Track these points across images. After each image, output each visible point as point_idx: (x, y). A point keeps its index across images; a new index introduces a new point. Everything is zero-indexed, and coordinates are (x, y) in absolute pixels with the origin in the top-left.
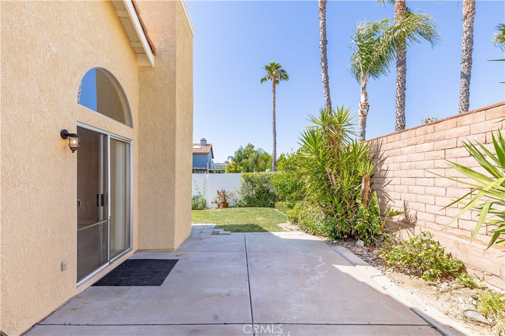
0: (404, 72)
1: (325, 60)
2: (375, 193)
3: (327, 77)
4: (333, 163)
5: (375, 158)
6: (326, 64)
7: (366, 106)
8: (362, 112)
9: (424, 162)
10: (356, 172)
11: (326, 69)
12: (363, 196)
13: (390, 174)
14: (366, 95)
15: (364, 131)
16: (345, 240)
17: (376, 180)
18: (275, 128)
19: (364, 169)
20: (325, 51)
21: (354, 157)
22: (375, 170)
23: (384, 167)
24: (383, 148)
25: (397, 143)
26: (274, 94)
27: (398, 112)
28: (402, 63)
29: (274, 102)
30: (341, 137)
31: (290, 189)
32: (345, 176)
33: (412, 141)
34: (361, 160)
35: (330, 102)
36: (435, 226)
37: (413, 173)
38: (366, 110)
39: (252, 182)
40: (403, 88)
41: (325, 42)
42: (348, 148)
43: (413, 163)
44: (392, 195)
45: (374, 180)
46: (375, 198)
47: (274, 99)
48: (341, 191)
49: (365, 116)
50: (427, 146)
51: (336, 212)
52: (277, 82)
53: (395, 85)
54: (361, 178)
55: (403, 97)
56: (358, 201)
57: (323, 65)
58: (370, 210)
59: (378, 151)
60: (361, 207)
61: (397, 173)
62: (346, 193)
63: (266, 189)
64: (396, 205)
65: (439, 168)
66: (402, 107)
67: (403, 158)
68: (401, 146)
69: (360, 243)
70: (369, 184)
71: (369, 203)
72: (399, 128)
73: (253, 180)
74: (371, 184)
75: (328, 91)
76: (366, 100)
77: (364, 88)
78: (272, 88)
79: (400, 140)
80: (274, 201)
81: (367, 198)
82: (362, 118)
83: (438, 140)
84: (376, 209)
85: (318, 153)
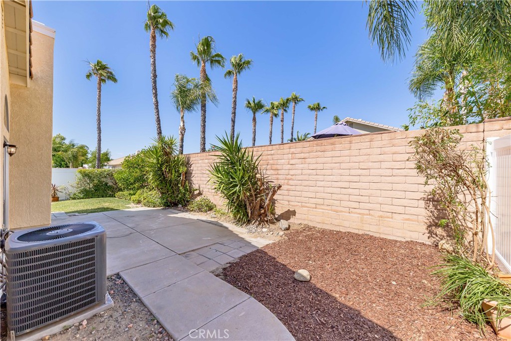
0: (205, 111)
1: (155, 88)
2: (187, 181)
3: (157, 102)
4: (167, 166)
5: (187, 164)
6: (156, 92)
7: (184, 129)
8: (181, 133)
10: (178, 171)
11: (156, 95)
12: (182, 183)
13: (194, 172)
14: (184, 122)
15: (183, 145)
16: (172, 206)
17: (188, 174)
18: (99, 124)
19: (182, 170)
20: (155, 82)
21: (177, 163)
22: (188, 169)
23: (191, 168)
24: (191, 160)
25: (197, 158)
26: (100, 92)
28: (204, 106)
29: (99, 99)
30: (172, 152)
31: (132, 181)
32: (173, 173)
34: (181, 165)
35: (159, 120)
36: (209, 193)
38: (183, 132)
39: (90, 177)
40: (204, 121)
41: (155, 76)
42: (174, 158)
44: (195, 182)
45: (187, 175)
46: (187, 184)
47: (100, 96)
48: (171, 181)
49: (183, 135)
51: (168, 192)
52: (104, 80)
53: (200, 118)
54: (181, 174)
55: (204, 127)
56: (179, 185)
57: (154, 92)
58: (185, 190)
59: (189, 161)
60: (181, 188)
61: (197, 172)
62: (173, 182)
63: (104, 183)
64: (195, 186)
66: (204, 132)
67: (199, 165)
69: (180, 206)
70: (184, 176)
71: (184, 186)
73: (90, 175)
74: (186, 177)
75: (158, 111)
76: (184, 125)
77: (182, 118)
78: (97, 86)
80: (112, 192)
81: (183, 184)
82: (181, 136)
84: (187, 189)
85: (158, 160)
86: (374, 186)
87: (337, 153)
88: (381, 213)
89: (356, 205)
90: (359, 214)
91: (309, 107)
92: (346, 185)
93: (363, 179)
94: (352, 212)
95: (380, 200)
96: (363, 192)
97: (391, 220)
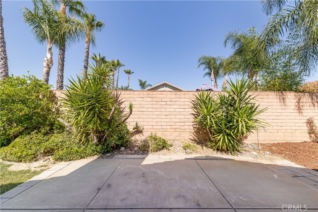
8: (48, 65)
9: (148, 105)
23: (122, 106)
27: (59, 73)
33: (141, 96)
36: (153, 130)
37: (142, 110)
38: (51, 64)
43: (142, 106)
50: (149, 99)
59: (117, 98)
64: (130, 125)
65: (154, 108)
68: (135, 97)
72: (60, 82)
79: (134, 94)
82: (47, 69)
83: (154, 98)
86: (288, 118)
87: (270, 100)
88: (291, 131)
89: (280, 128)
90: (282, 132)
91: (125, 71)
92: (275, 117)
93: (283, 114)
94: (279, 132)
95: (291, 124)
96: (283, 121)
97: (295, 133)
